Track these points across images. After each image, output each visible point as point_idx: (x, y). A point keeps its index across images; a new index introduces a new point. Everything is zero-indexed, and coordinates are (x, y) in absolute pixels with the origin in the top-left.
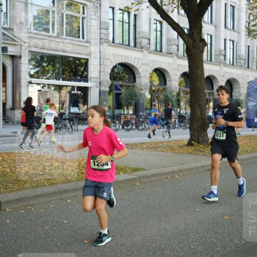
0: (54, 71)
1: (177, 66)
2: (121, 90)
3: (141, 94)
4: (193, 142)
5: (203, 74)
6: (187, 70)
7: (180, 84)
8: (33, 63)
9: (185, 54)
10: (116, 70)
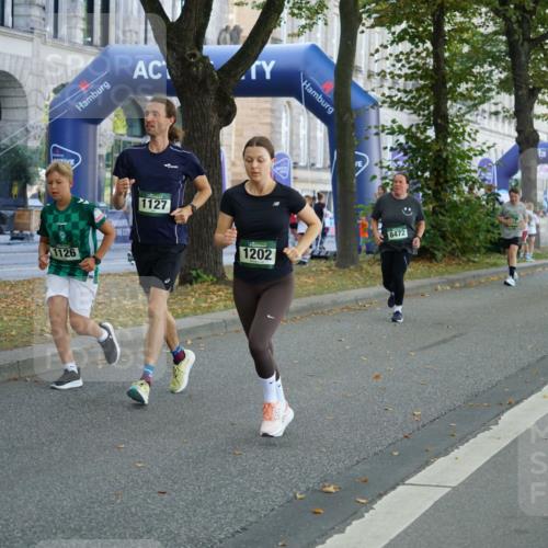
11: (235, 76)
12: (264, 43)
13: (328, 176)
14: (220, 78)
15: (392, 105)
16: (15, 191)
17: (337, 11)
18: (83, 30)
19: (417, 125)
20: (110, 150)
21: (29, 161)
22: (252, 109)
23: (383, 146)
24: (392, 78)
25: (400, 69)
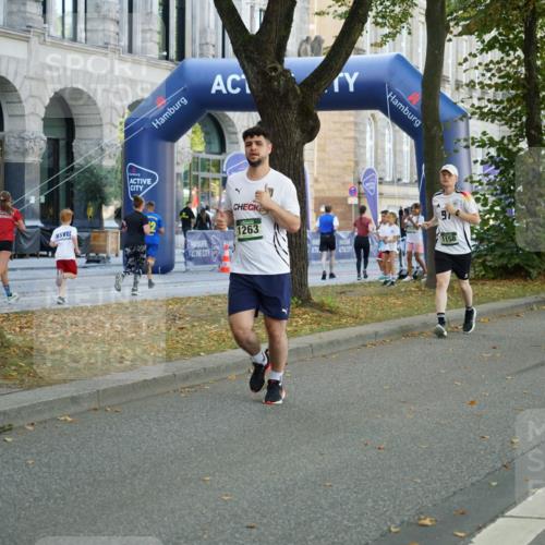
11: (318, 90)
12: (348, 55)
13: (415, 192)
14: (302, 91)
15: (483, 116)
16: (90, 212)
17: (423, 19)
18: (158, 44)
19: (509, 138)
20: (188, 168)
21: (104, 181)
22: (335, 123)
23: (473, 159)
24: (482, 88)
25: (490, 79)
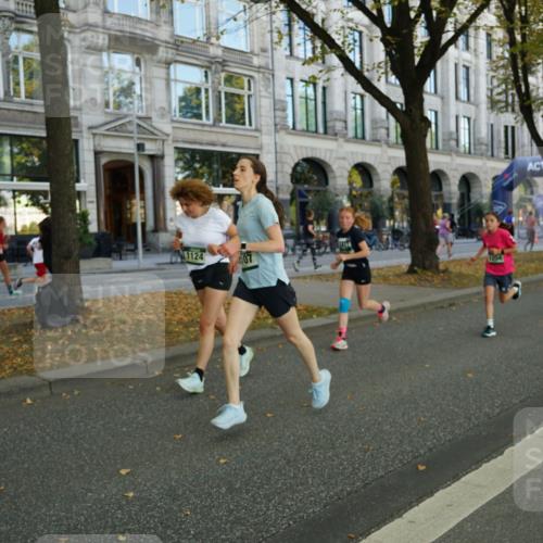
0: (210, 174)
1: (388, 158)
2: (306, 197)
3: (336, 202)
4: (416, 268)
5: (428, 169)
6: (402, 162)
7: (393, 184)
8: (181, 164)
9: (400, 140)
10: (299, 169)
18: (504, 152)
20: (518, 201)
